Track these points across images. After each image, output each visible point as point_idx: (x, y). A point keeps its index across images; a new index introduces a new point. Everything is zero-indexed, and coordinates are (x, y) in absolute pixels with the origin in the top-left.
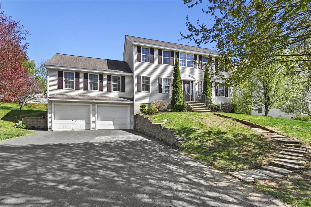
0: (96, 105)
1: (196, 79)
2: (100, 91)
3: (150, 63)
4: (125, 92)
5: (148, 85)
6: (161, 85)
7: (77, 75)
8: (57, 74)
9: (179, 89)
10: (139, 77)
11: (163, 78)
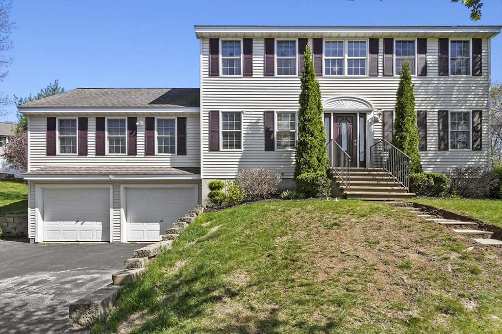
0: (122, 187)
1: (373, 105)
2: (129, 154)
3: (242, 76)
4: (186, 154)
5: (236, 132)
6: (271, 129)
7: (83, 123)
8: (44, 124)
9: (312, 135)
10: (214, 115)
11: (275, 110)
